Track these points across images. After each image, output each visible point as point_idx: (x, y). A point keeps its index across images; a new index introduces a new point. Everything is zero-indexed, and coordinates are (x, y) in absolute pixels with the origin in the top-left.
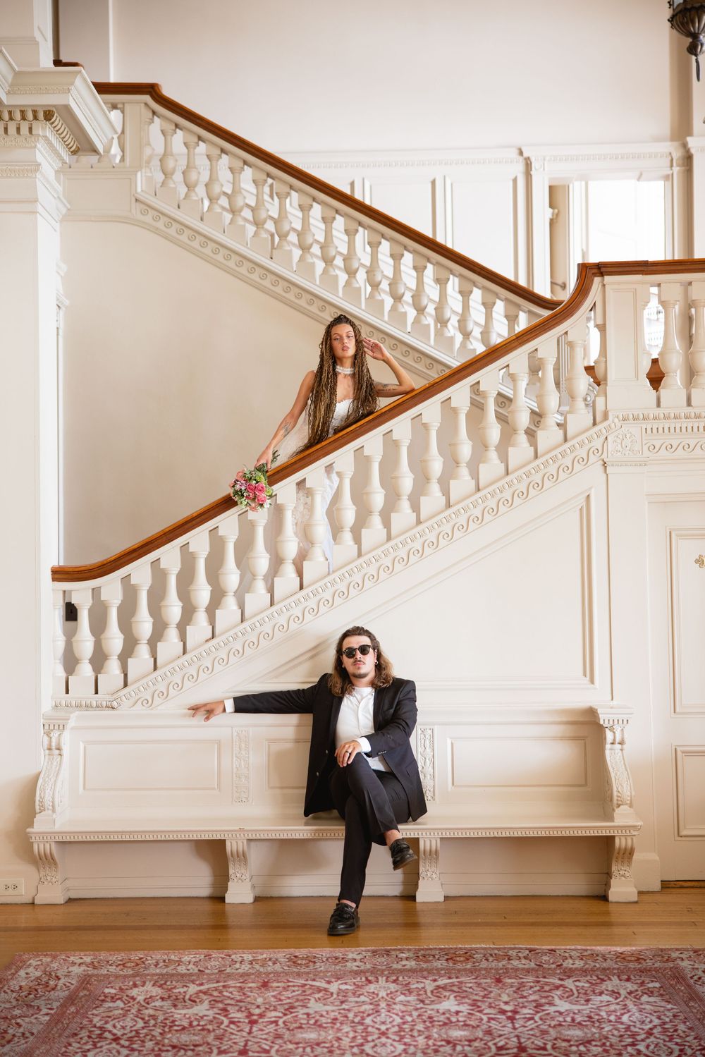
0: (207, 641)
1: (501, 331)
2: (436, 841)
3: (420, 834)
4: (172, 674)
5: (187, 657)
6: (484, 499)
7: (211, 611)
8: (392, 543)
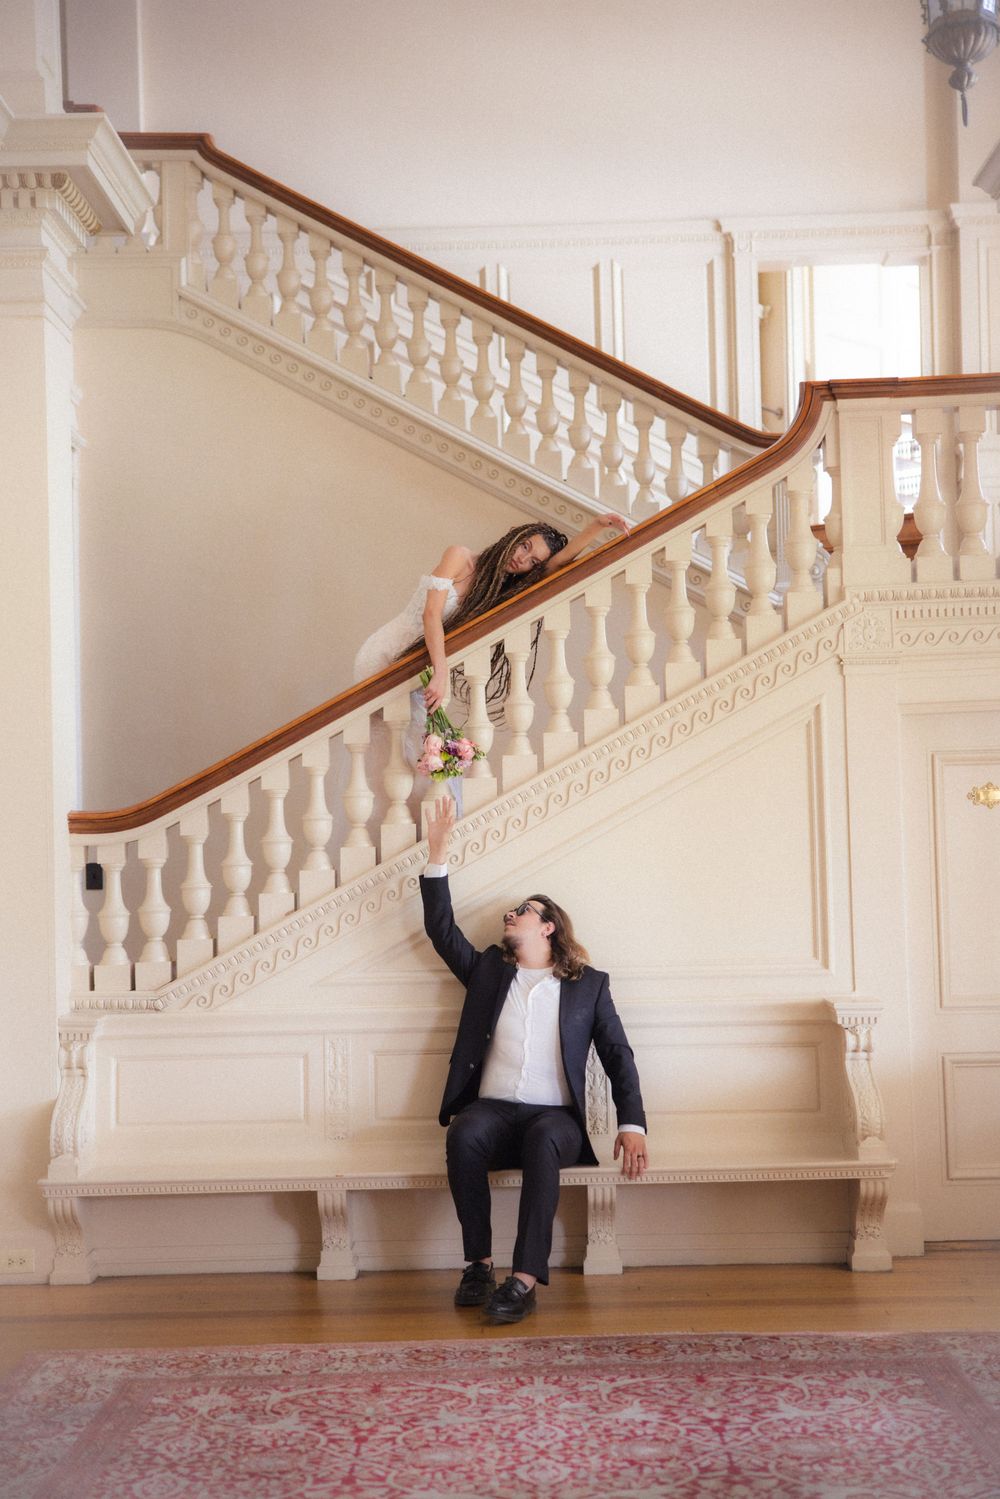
0: (288, 914)
1: (693, 477)
2: (611, 1189)
3: (589, 1180)
4: (239, 962)
5: (260, 937)
6: (673, 713)
7: (293, 872)
8: (545, 775)
